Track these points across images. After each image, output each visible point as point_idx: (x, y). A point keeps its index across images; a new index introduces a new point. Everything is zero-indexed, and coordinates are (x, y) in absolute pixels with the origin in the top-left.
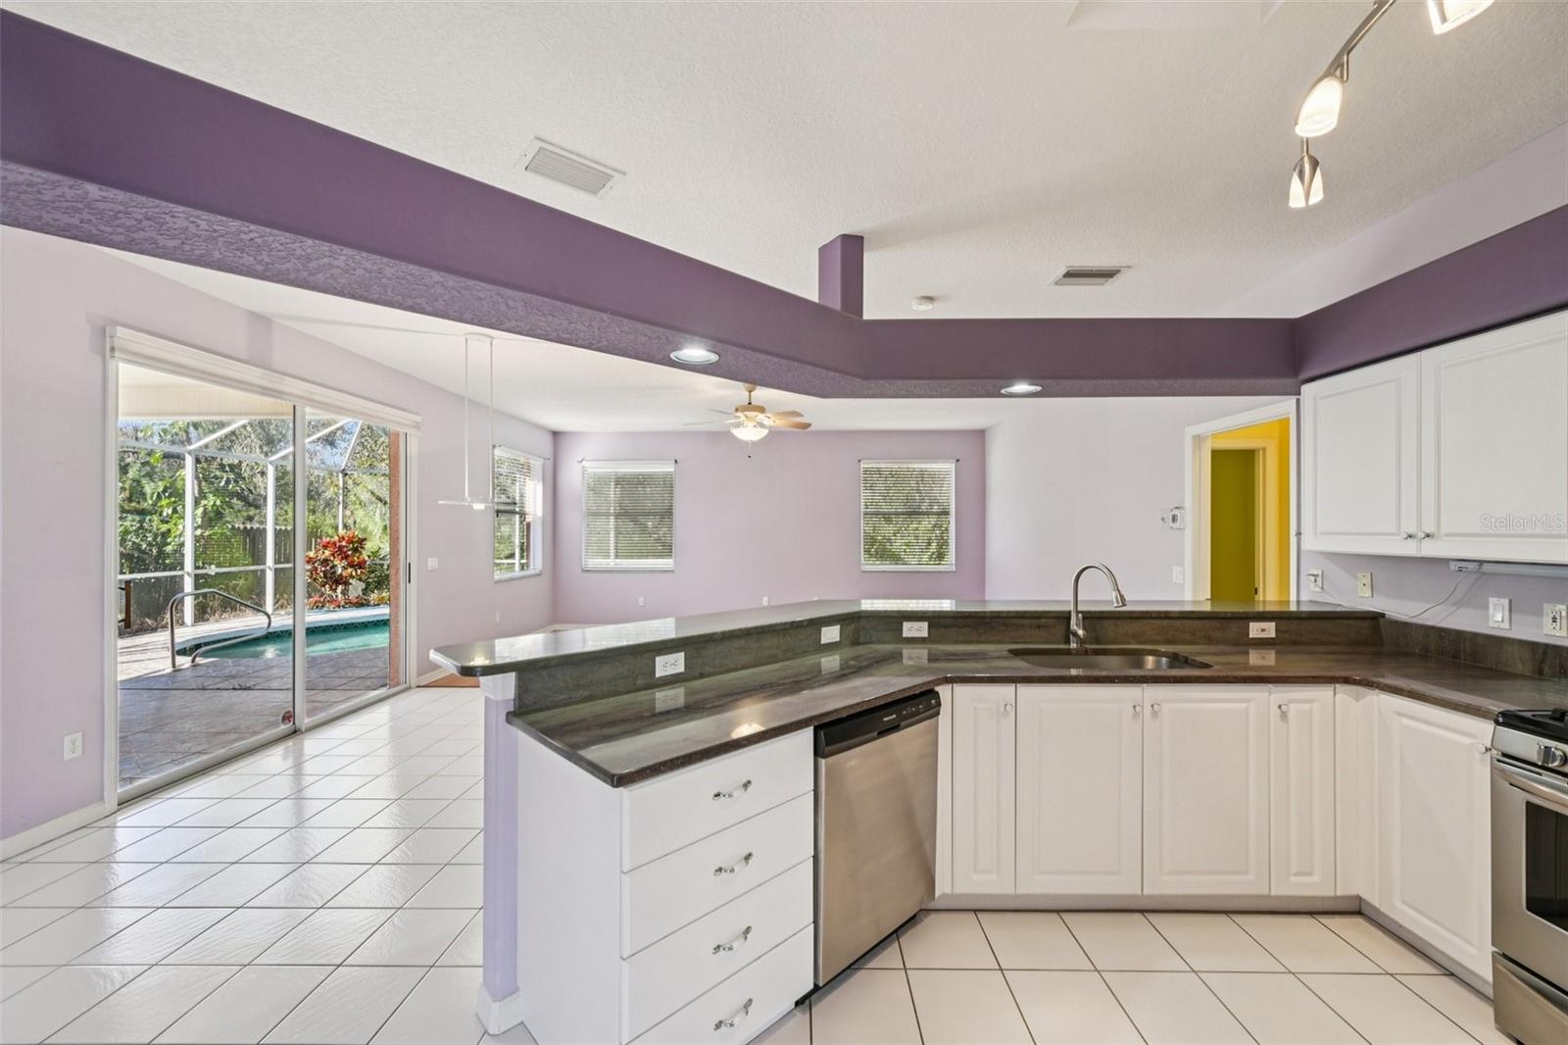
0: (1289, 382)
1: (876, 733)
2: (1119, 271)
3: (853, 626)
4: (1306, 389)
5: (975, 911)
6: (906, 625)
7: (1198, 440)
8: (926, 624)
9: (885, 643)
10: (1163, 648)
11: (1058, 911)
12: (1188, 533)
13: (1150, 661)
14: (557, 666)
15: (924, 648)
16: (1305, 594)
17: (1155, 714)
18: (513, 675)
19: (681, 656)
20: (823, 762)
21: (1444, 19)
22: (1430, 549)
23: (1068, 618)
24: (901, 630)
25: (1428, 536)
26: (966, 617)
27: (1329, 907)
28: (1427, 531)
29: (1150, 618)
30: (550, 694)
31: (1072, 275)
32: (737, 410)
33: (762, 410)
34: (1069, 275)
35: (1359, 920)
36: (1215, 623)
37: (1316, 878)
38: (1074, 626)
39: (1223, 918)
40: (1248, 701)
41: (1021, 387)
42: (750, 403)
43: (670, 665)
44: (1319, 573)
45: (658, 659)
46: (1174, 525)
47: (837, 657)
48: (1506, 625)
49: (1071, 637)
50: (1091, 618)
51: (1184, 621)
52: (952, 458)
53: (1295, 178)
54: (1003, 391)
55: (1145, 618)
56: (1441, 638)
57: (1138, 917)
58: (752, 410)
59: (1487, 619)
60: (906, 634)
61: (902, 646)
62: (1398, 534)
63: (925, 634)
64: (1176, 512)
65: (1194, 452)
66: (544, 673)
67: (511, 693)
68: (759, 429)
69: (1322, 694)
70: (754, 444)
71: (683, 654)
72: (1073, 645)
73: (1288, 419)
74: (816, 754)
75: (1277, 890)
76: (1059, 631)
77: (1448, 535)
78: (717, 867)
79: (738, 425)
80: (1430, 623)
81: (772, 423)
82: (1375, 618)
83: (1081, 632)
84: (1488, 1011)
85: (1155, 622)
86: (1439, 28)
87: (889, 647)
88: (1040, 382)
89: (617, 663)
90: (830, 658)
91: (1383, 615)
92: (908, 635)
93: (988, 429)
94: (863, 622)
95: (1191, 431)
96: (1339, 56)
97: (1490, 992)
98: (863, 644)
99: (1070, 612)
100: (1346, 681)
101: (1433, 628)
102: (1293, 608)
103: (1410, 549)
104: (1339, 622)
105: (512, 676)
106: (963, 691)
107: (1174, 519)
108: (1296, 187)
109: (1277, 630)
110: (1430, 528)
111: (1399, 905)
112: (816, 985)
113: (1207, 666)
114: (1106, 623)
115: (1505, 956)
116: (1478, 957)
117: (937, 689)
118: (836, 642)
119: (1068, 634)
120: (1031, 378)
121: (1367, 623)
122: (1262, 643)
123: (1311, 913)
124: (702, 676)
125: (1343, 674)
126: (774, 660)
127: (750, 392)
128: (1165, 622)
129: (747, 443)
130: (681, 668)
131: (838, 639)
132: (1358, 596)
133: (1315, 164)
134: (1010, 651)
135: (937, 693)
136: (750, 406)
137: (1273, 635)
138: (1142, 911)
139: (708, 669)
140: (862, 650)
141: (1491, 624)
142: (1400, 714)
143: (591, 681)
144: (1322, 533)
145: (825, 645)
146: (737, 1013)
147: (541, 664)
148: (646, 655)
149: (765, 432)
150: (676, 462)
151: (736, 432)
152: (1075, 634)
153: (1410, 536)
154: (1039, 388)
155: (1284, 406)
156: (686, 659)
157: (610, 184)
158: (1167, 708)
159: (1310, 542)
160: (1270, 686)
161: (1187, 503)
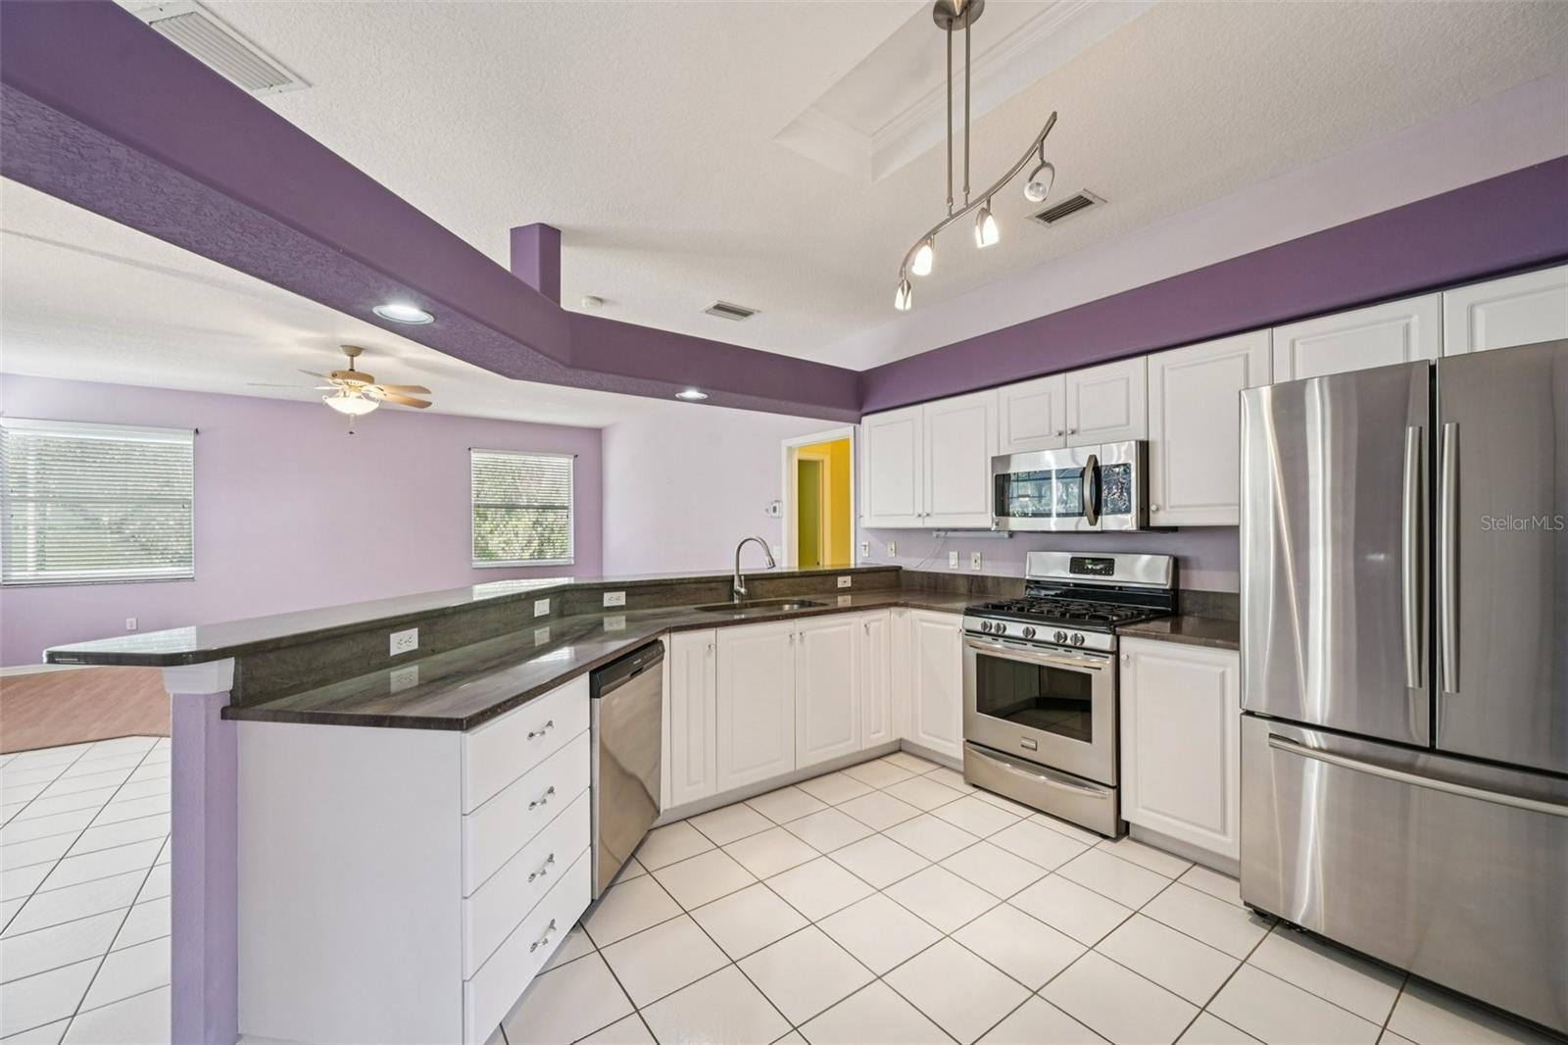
0: (855, 414)
1: (628, 676)
2: (752, 313)
3: (559, 599)
4: (865, 419)
5: (685, 819)
6: (607, 596)
7: (790, 449)
8: (624, 593)
9: (587, 613)
10: (796, 599)
11: (742, 801)
12: (785, 521)
13: (787, 607)
14: (286, 648)
15: (623, 615)
16: (860, 557)
17: (802, 639)
18: (231, 662)
19: (415, 632)
20: (596, 701)
21: (983, 242)
22: (929, 523)
23: (733, 581)
24: (602, 601)
25: (928, 515)
26: (655, 585)
27: (887, 751)
28: (928, 512)
29: (783, 578)
30: (279, 680)
31: (720, 308)
32: (334, 375)
33: (370, 379)
34: (719, 307)
35: (901, 754)
36: (820, 579)
37: (882, 734)
38: (737, 586)
39: (838, 775)
40: (850, 624)
41: (692, 393)
42: (352, 370)
43: (404, 641)
44: (867, 544)
45: (392, 636)
46: (774, 515)
47: (548, 629)
48: (956, 567)
49: (735, 595)
50: (750, 579)
51: (803, 579)
52: (571, 454)
53: (900, 290)
54: (677, 395)
55: (780, 578)
56: (929, 578)
57: (791, 789)
58: (355, 378)
59: (948, 565)
60: (606, 603)
61: (603, 614)
62: (913, 515)
63: (623, 602)
64: (777, 505)
65: (788, 462)
66: (271, 656)
67: (228, 684)
68: (365, 401)
69: (884, 615)
70: (357, 417)
71: (416, 630)
72: (736, 602)
73: (849, 439)
74: (592, 696)
75: (866, 745)
76: (725, 591)
77: (937, 514)
78: (530, 803)
79: (333, 394)
80: (923, 570)
81: (383, 397)
82: (898, 569)
83: (743, 590)
84: (961, 778)
85: (786, 580)
86: (980, 245)
87: (592, 617)
88: (709, 391)
89: (351, 642)
90: (542, 630)
91: (901, 568)
92: (609, 605)
93: (605, 428)
94: (568, 595)
95: (787, 443)
96: (930, 233)
97: (961, 768)
98: (568, 615)
99: (733, 576)
100: (896, 605)
101: (925, 573)
102: (852, 566)
103: (919, 524)
104: (883, 573)
105: (230, 664)
106: (678, 638)
107: (775, 510)
108: (899, 296)
109: (852, 582)
110: (928, 511)
111: (922, 735)
112: (592, 900)
113: (824, 605)
114: (757, 583)
115: (968, 741)
116: (955, 749)
117: (660, 638)
118: (546, 615)
119: (732, 592)
120: (702, 388)
121: (894, 573)
122: (844, 591)
123: (879, 758)
124: (434, 652)
125: (894, 601)
126: (497, 633)
127: (352, 356)
128: (792, 580)
129: (347, 417)
130: (415, 645)
131: (548, 612)
132: (887, 557)
133: (909, 287)
134: (696, 608)
135: (661, 641)
136: (352, 373)
137: (850, 585)
138: (793, 785)
139: (439, 645)
140: (568, 621)
141: (951, 567)
142: (921, 620)
143: (324, 663)
144: (876, 516)
145: (539, 617)
146: (546, 933)
147: (271, 646)
148: (381, 632)
149: (374, 406)
150: (197, 431)
151: (332, 402)
152: (738, 593)
153: (920, 516)
154: (705, 396)
155: (844, 430)
156: (419, 635)
157: (282, 87)
158: (808, 634)
159: (867, 522)
160: (861, 613)
161: (784, 498)
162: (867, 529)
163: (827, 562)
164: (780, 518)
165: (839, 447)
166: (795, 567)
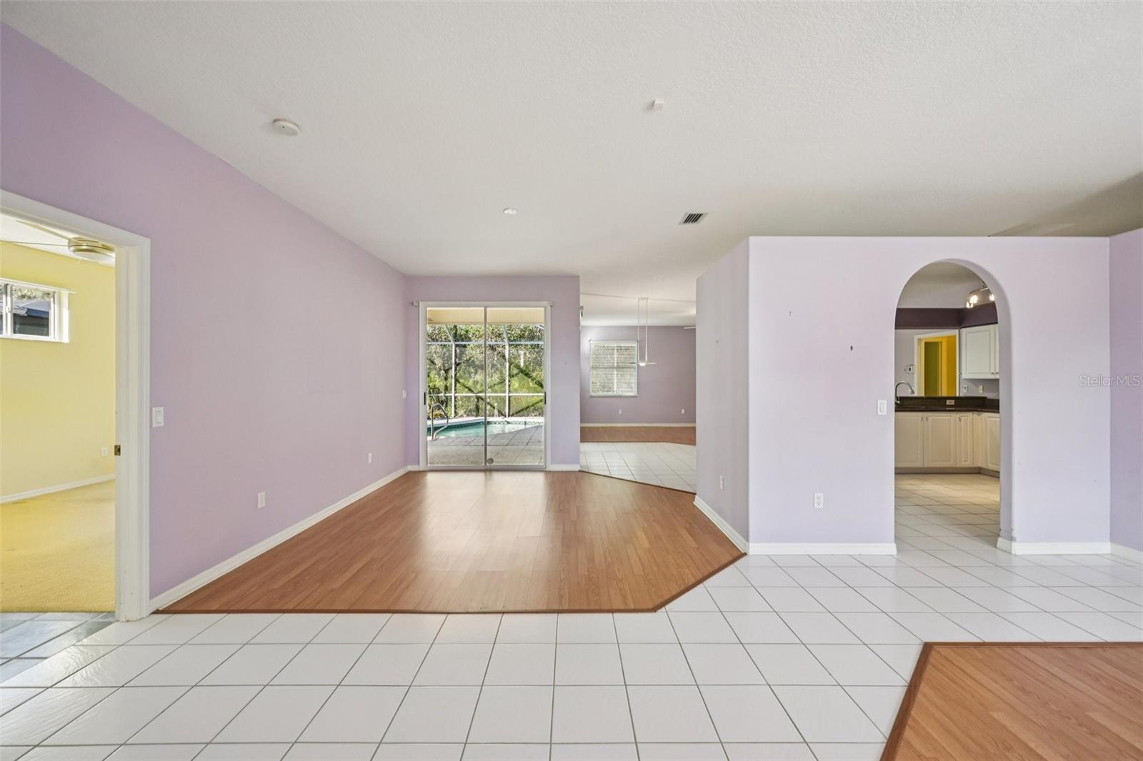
0: (958, 327)
12: (916, 374)
16: (961, 392)
36: (937, 400)
37: (968, 462)
40: (951, 416)
44: (966, 387)
64: (911, 367)
65: (919, 342)
69: (970, 414)
73: (956, 337)
75: (960, 466)
82: (984, 398)
91: (986, 398)
95: (919, 337)
100: (976, 411)
102: (957, 396)
107: (910, 369)
109: (956, 401)
122: (951, 406)
125: (976, 409)
128: (922, 400)
132: (979, 392)
137: (954, 402)
144: (971, 373)
155: (955, 332)
158: (930, 418)
159: (964, 376)
160: (956, 412)
161: (916, 363)
162: (966, 379)
163: (944, 392)
164: (913, 373)
165: (951, 340)
166: (922, 394)
